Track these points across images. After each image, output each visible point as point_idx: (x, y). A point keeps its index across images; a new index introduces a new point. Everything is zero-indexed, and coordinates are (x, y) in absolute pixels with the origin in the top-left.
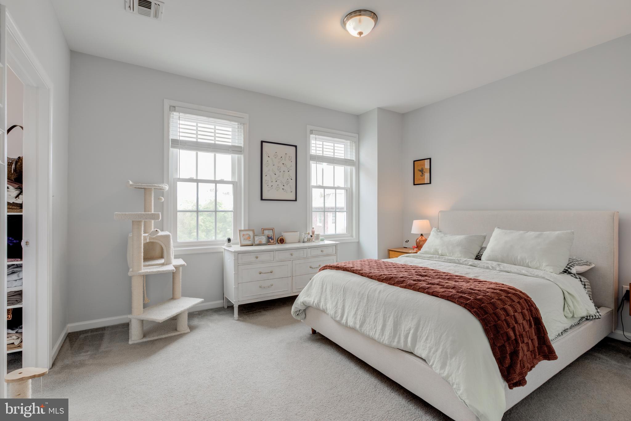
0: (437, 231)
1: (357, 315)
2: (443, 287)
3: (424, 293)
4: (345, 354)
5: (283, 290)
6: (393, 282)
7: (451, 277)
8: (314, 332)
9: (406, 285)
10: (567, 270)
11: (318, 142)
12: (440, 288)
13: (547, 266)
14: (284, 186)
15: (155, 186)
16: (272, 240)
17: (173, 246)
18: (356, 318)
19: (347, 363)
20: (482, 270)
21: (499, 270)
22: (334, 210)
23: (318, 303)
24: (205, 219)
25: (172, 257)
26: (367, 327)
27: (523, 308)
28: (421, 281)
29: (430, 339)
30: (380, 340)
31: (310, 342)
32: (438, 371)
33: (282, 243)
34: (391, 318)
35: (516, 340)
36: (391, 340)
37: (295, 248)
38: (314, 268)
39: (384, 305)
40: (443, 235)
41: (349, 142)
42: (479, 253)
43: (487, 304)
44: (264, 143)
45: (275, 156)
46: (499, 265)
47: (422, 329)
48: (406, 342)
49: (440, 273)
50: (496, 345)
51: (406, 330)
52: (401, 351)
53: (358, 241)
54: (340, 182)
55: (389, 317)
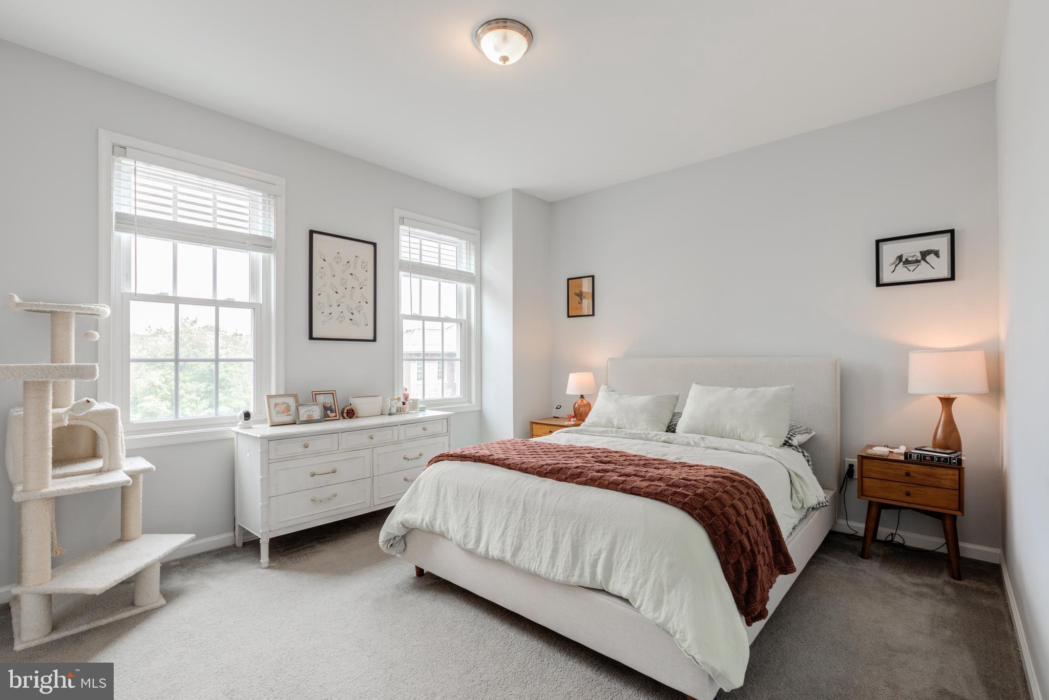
0: (608, 389)
1: (505, 537)
2: (644, 478)
3: (617, 491)
4: (481, 606)
5: (356, 503)
6: (564, 476)
7: (647, 462)
8: (420, 572)
9: (587, 480)
10: (787, 442)
11: (412, 240)
12: (641, 481)
13: (765, 437)
14: (352, 314)
15: (80, 308)
16: (332, 412)
17: (124, 432)
18: (504, 543)
19: (486, 622)
20: (682, 448)
21: (704, 447)
22: (422, 358)
23: (430, 522)
24: (168, 374)
25: (121, 454)
26: (525, 555)
27: (754, 503)
28: (608, 472)
29: (634, 565)
30: (550, 575)
31: (415, 592)
32: (650, 615)
33: (351, 418)
34: (567, 535)
35: (752, 551)
36: (568, 574)
37: (378, 425)
38: (411, 459)
39: (553, 517)
40: (617, 396)
41: (464, 242)
42: (671, 423)
43: (712, 500)
44: (315, 235)
45: (337, 260)
46: (703, 438)
47: (620, 550)
48: (593, 574)
49: (629, 456)
50: (729, 563)
51: (593, 554)
52: (584, 589)
53: (480, 409)
54: (450, 311)
55: (563, 535)
